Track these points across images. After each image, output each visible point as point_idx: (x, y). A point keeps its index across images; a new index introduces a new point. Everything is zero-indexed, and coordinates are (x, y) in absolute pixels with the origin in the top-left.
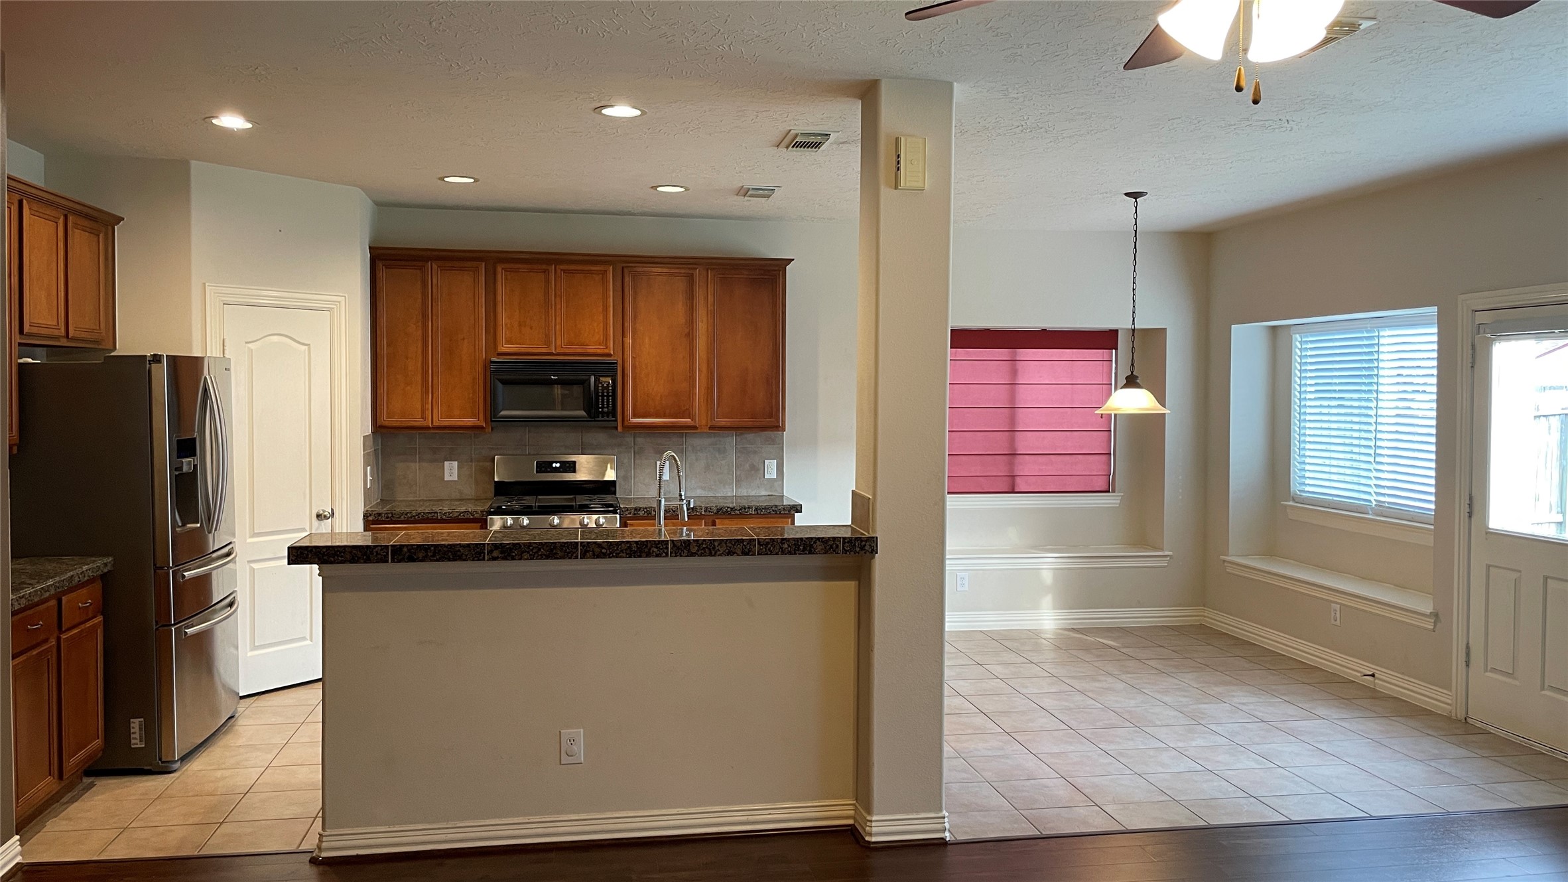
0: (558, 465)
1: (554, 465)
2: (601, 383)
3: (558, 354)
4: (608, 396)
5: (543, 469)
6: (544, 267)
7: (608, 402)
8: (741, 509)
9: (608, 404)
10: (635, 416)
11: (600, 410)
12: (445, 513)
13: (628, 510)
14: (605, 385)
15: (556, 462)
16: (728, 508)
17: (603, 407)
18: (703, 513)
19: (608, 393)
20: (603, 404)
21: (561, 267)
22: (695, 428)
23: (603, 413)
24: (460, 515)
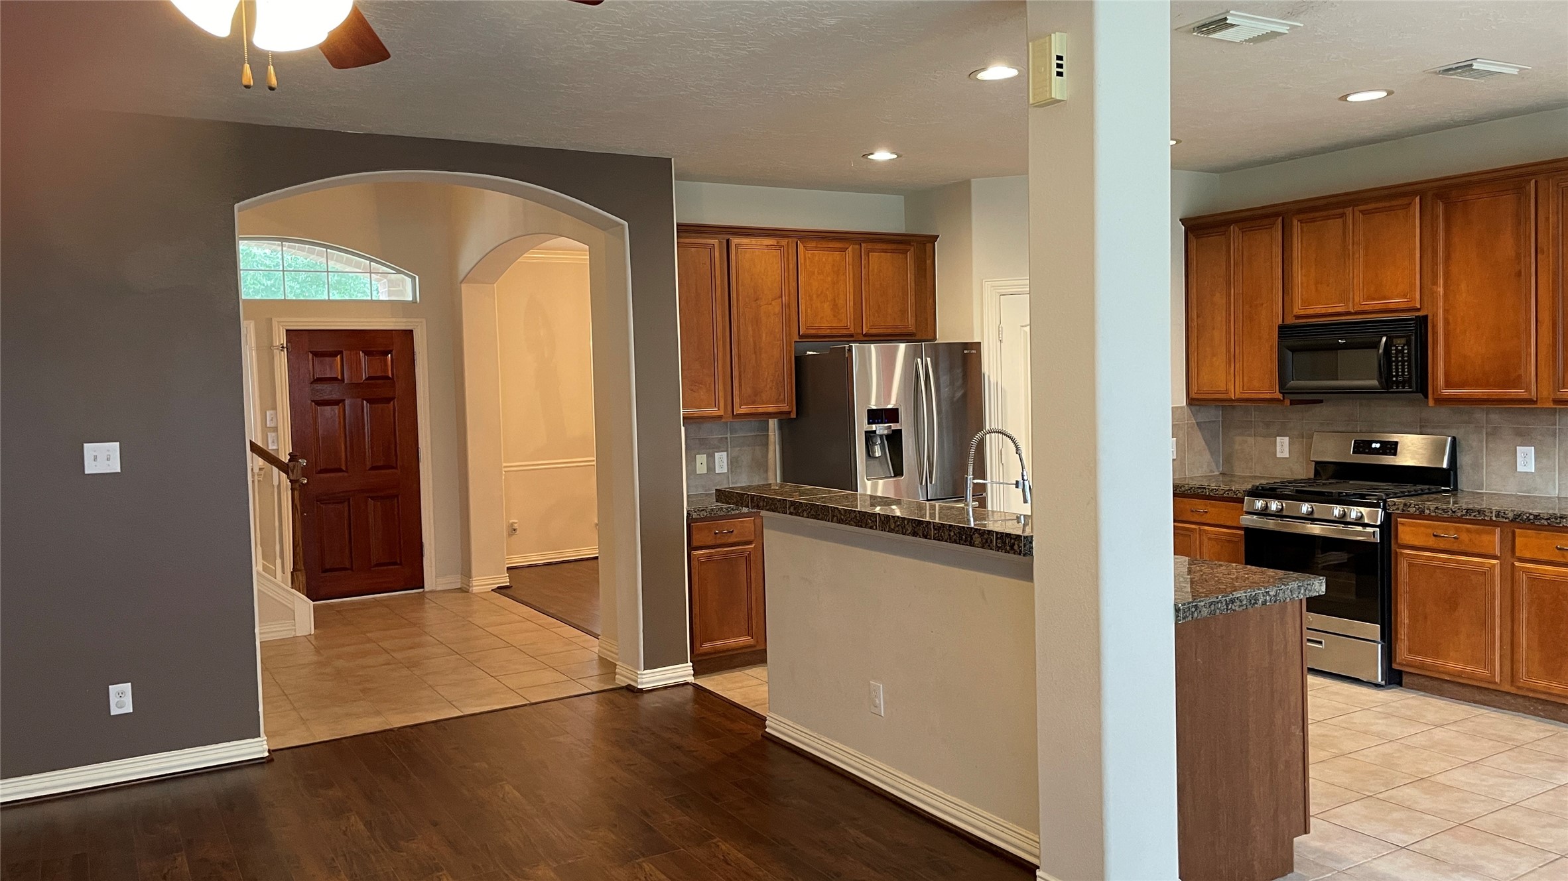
0: (1378, 445)
1: (1374, 445)
2: (1395, 346)
3: (1356, 313)
4: (1403, 361)
5: (1361, 449)
6: (1341, 211)
7: (1403, 369)
8: (1549, 519)
9: (1403, 371)
10: (1448, 385)
11: (1394, 379)
12: (1213, 490)
13: (1395, 505)
14: (1400, 348)
15: (1377, 442)
16: (1530, 514)
17: (1397, 376)
18: (1494, 518)
19: (1403, 357)
20: (1397, 372)
21: (1361, 208)
22: (1530, 401)
23: (1397, 383)
24: (1224, 493)
